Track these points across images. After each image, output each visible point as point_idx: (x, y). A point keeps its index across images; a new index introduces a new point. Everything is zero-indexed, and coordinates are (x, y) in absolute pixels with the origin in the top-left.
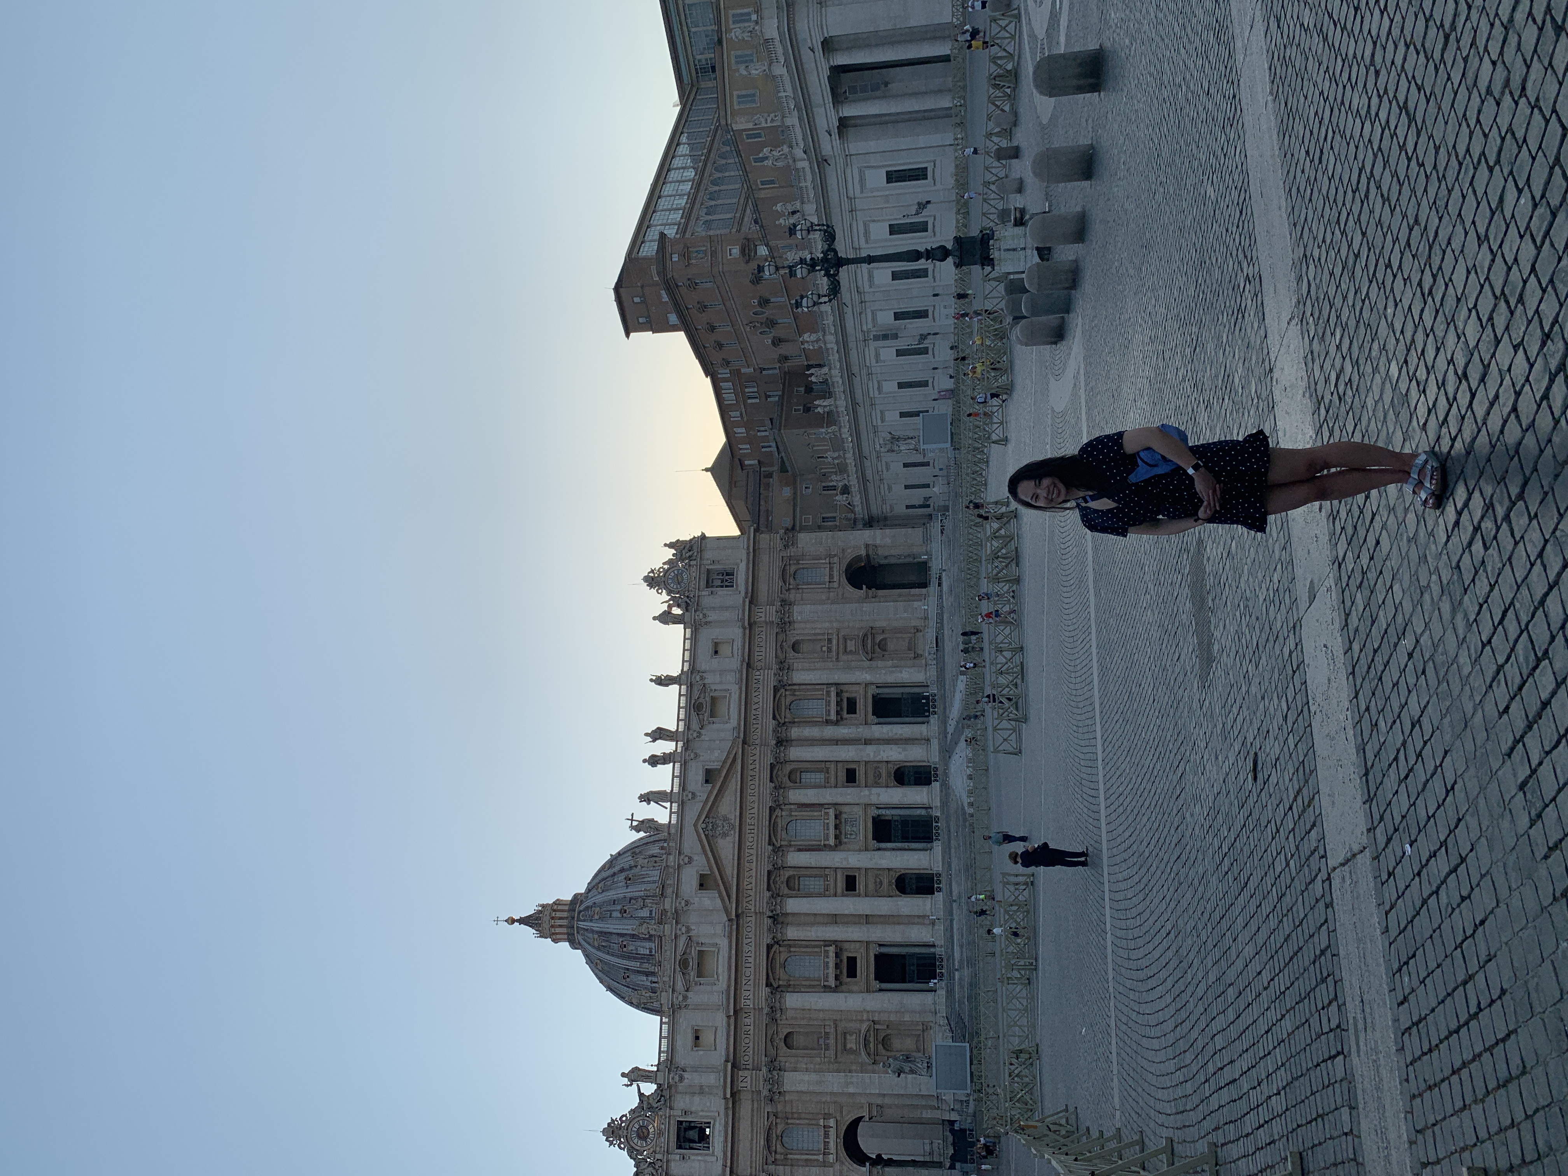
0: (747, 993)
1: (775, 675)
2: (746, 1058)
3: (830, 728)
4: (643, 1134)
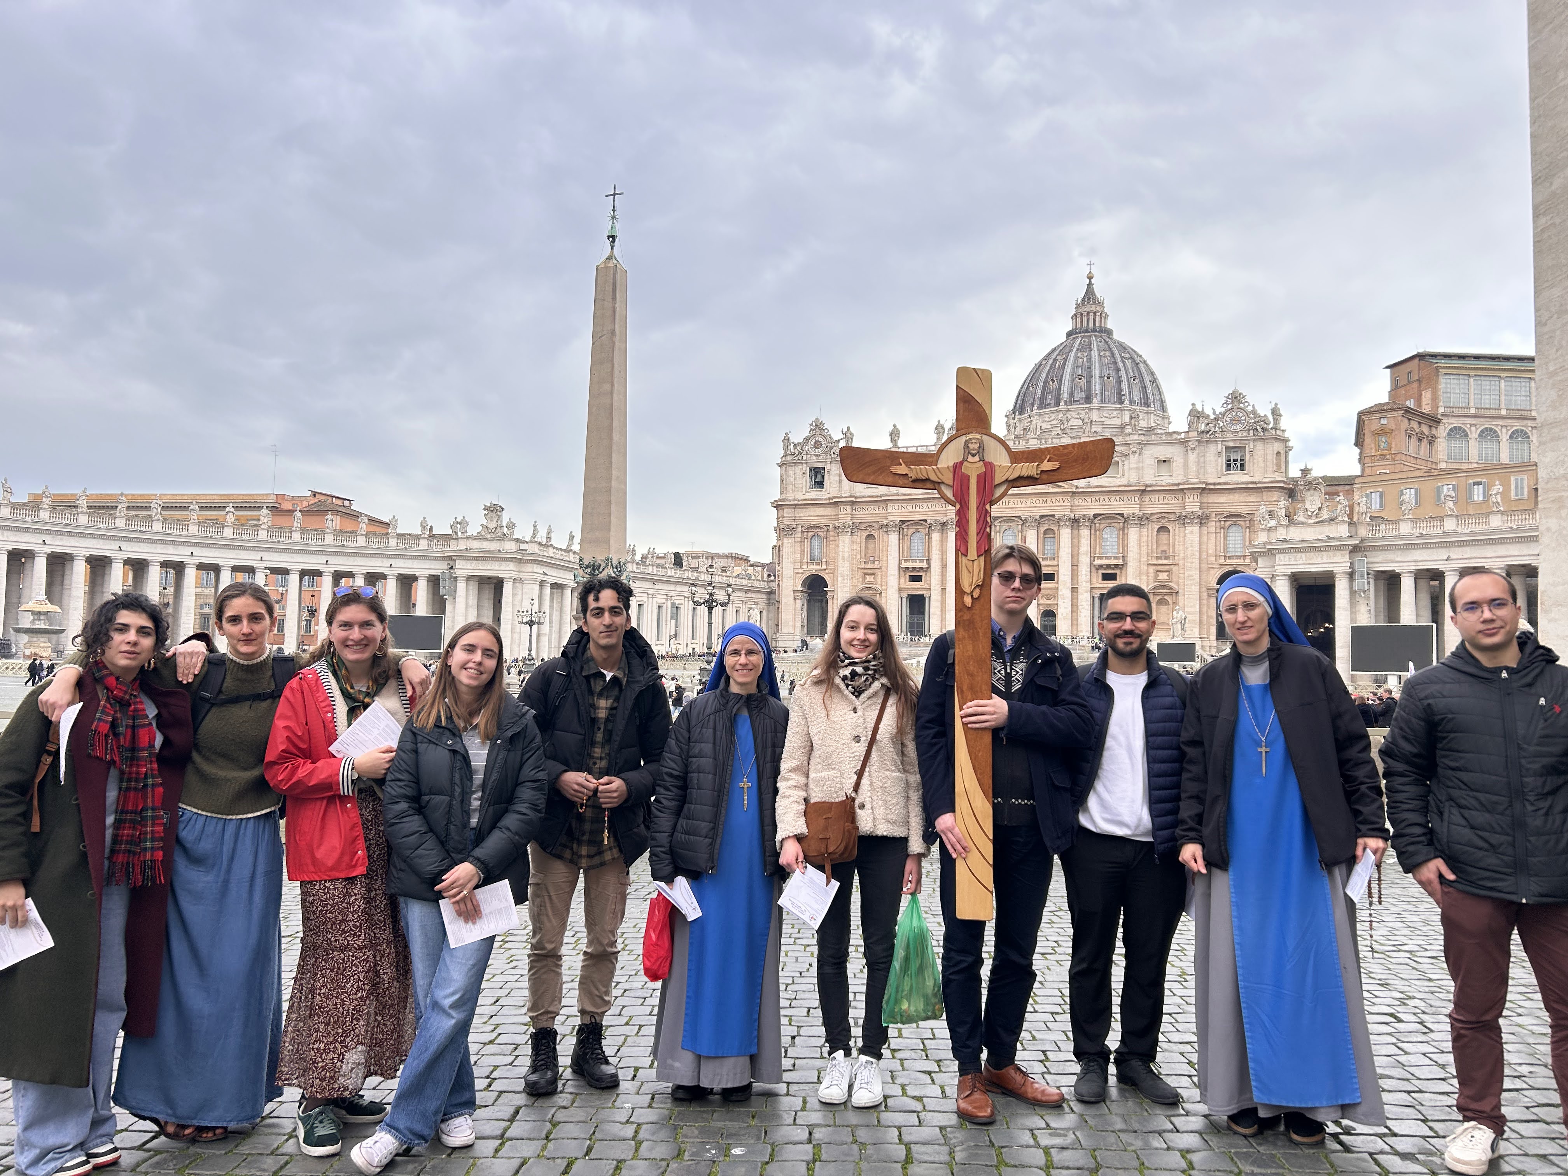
0: (897, 508)
1: (1133, 514)
2: (859, 509)
3: (1088, 560)
4: (817, 445)
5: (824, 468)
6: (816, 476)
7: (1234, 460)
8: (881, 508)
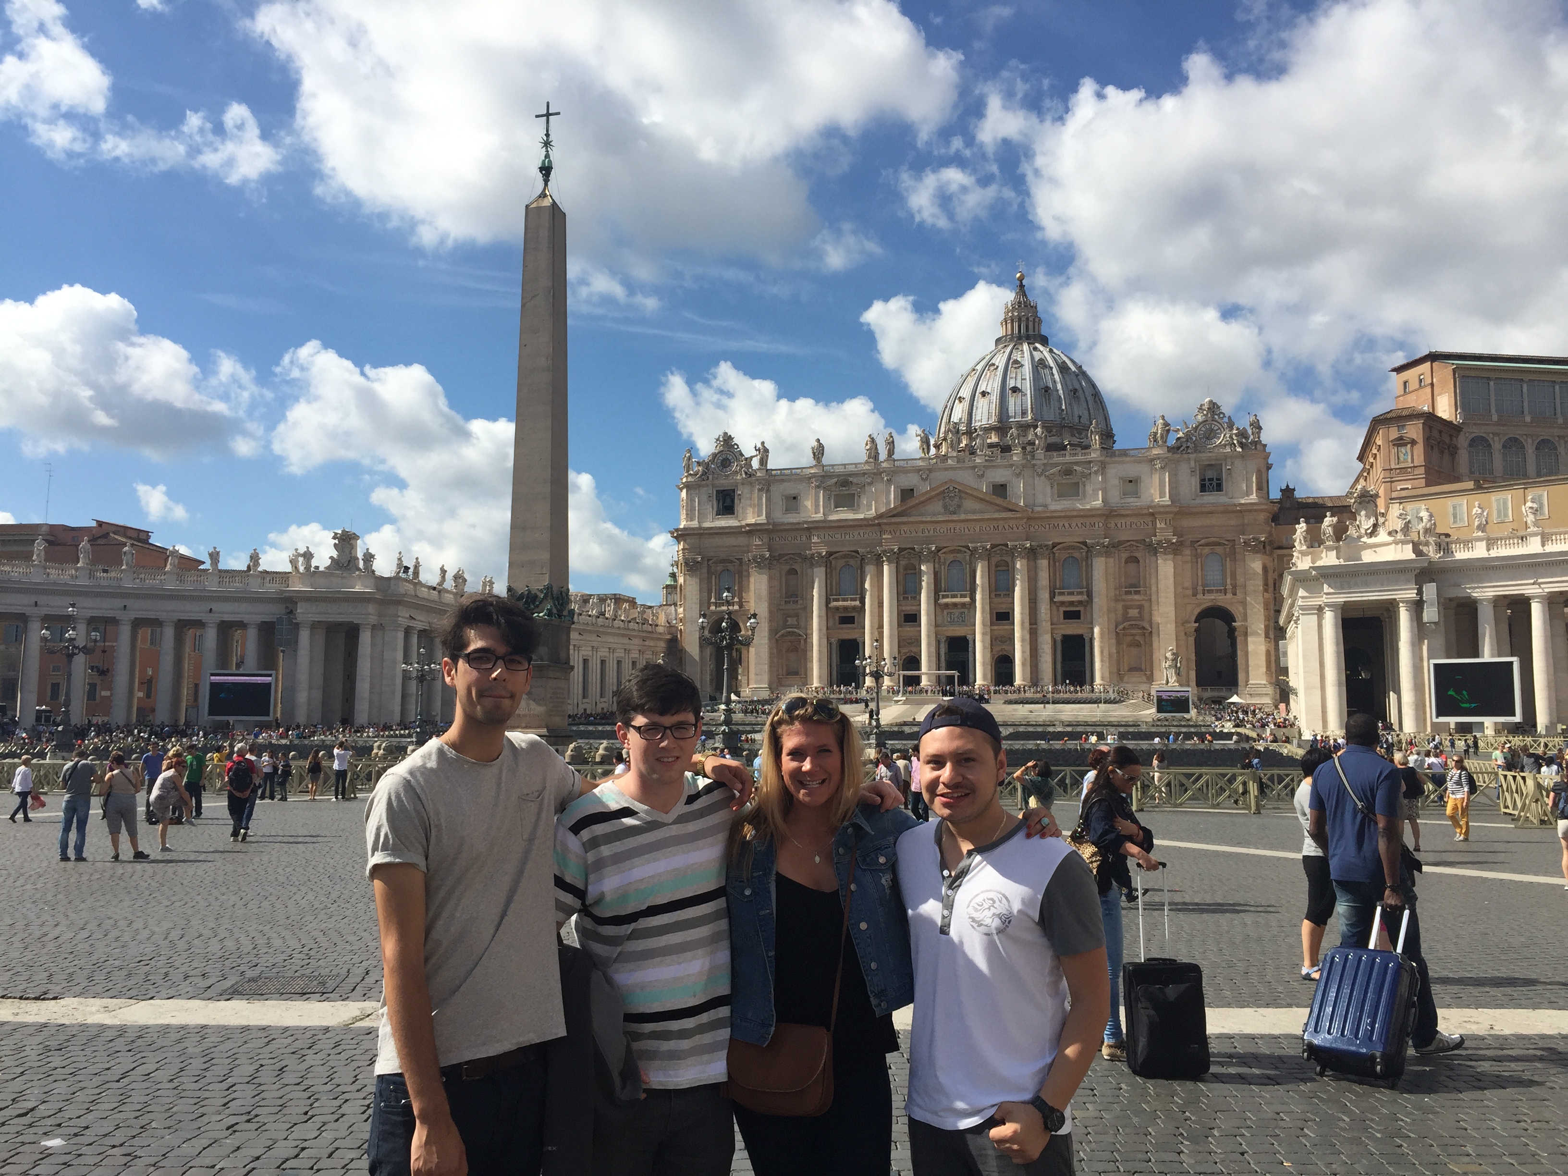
0: (822, 537)
1: (1098, 542)
2: (778, 539)
3: (1047, 596)
4: (725, 463)
5: (734, 491)
6: (724, 503)
7: (1210, 480)
8: (804, 538)
